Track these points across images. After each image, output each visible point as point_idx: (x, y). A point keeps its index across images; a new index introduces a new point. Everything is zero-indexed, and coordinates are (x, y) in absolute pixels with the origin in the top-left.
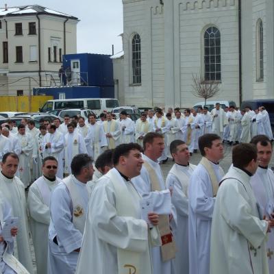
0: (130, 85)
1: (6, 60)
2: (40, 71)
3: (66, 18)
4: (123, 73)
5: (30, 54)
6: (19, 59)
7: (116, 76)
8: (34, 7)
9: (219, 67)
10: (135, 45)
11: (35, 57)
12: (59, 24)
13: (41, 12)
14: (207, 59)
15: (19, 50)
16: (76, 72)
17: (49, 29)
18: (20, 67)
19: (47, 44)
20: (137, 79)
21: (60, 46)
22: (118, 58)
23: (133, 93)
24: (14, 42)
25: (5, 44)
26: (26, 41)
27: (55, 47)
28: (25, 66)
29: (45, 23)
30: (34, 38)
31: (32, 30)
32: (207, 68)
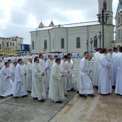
1: (11, 45)
2: (17, 47)
3: (21, 38)
4: (31, 47)
5: (15, 44)
6: (13, 45)
7: (30, 48)
10: (33, 43)
11: (16, 45)
12: (20, 39)
13: (17, 37)
14: (45, 45)
15: (13, 43)
16: (23, 47)
17: (18, 40)
18: (13, 46)
19: (18, 42)
20: (33, 48)
21: (20, 43)
22: (30, 45)
23: (33, 51)
25: (11, 43)
26: (14, 42)
28: (14, 46)
30: (16, 42)
31: (15, 40)
32: (45, 47)
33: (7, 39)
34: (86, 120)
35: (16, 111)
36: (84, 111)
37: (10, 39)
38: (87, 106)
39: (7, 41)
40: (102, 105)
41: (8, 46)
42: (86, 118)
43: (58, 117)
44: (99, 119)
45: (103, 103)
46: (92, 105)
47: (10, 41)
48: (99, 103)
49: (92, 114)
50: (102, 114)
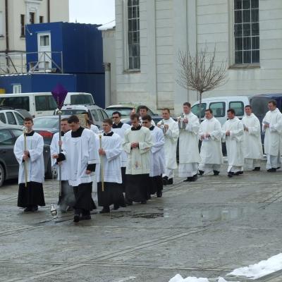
0: (125, 72)
2: (7, 51)
9: (256, 42)
10: (132, 7)
22: (109, 30)
23: (129, 84)
27: (32, 15)
32: (238, 43)
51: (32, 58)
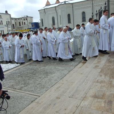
1: (23, 24)
2: (28, 26)
4: (41, 25)
6: (25, 24)
7: (40, 25)
8: (26, 16)
9: (55, 23)
10: (42, 20)
12: (30, 18)
13: (27, 17)
14: (53, 22)
15: (25, 23)
19: (29, 21)
21: (31, 22)
22: (40, 23)
24: (24, 22)
25: (22, 22)
26: (26, 21)
28: (26, 25)
29: (28, 18)
30: (27, 21)
31: (26, 19)
33: (19, 19)
34: (99, 68)
35: (39, 69)
36: (97, 63)
37: (21, 18)
38: (99, 60)
39: (19, 21)
40: (111, 59)
41: (20, 25)
42: (99, 67)
43: (75, 70)
44: (110, 67)
45: (113, 58)
46: (103, 60)
47: (21, 21)
48: (108, 58)
49: (104, 65)
50: (113, 65)
51: (32, 26)
